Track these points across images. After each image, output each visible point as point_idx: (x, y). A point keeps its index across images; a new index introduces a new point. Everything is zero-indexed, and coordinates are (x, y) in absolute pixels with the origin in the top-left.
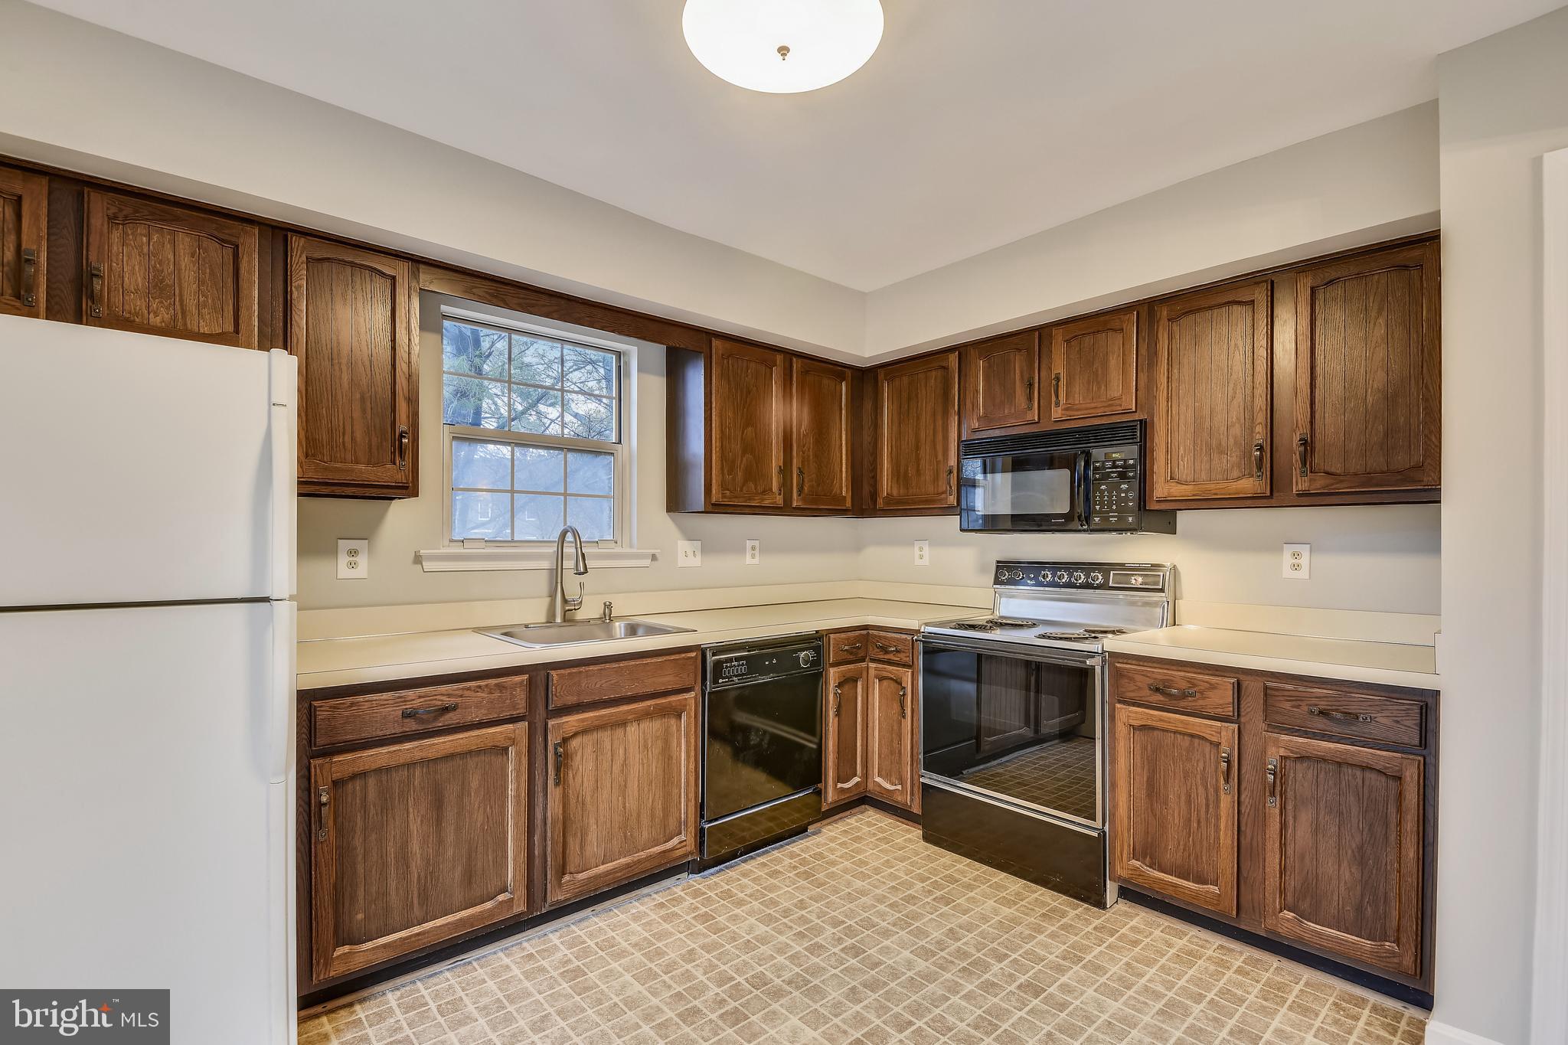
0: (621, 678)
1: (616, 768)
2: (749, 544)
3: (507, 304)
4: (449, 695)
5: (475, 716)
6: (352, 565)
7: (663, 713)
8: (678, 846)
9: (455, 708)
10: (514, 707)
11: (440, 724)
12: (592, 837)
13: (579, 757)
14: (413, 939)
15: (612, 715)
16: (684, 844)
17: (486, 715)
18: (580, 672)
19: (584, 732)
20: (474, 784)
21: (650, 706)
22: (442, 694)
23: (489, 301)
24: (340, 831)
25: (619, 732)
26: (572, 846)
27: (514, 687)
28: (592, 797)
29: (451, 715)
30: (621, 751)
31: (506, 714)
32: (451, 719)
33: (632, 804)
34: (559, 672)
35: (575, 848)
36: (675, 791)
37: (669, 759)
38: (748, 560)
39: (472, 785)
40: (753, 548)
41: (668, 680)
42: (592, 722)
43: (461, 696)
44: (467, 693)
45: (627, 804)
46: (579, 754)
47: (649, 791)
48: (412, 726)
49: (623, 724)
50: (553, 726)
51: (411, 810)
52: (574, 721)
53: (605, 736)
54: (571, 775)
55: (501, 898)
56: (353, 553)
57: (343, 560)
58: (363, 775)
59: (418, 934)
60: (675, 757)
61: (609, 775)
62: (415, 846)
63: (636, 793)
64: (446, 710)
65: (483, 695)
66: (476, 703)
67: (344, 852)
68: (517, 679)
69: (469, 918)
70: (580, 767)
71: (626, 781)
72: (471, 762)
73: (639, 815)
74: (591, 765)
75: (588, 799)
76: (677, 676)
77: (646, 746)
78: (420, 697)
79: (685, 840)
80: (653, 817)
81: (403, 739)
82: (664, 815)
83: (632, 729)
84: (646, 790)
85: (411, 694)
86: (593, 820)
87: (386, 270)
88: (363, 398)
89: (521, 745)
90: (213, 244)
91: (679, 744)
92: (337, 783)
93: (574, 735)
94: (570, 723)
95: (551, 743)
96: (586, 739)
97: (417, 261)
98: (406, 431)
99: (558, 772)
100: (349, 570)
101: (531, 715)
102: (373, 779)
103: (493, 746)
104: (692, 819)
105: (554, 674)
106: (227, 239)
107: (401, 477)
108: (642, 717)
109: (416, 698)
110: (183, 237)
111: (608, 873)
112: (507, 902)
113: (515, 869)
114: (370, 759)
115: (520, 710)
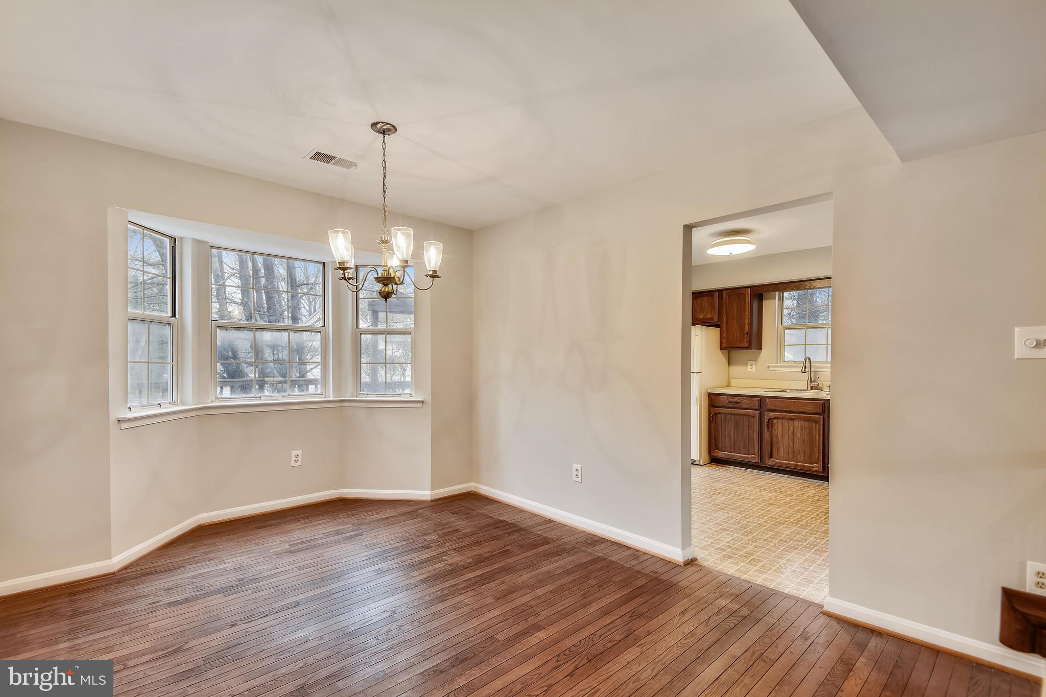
0: (790, 404)
1: (790, 433)
3: (778, 290)
5: (745, 406)
6: (751, 368)
7: (810, 420)
8: (815, 467)
9: (740, 403)
10: (755, 406)
12: (781, 450)
13: (776, 425)
15: (787, 415)
17: (748, 406)
18: (776, 400)
19: (778, 418)
20: (746, 424)
21: (801, 416)
22: (737, 399)
23: (773, 291)
24: (717, 425)
25: (791, 422)
26: (774, 451)
27: (755, 401)
30: (792, 428)
31: (753, 407)
32: (737, 406)
33: (797, 446)
34: (770, 399)
36: (815, 448)
41: (809, 408)
42: (779, 416)
43: (741, 400)
44: (743, 400)
45: (794, 446)
48: (730, 405)
49: (793, 420)
50: (766, 414)
51: (731, 425)
53: (786, 422)
54: (774, 430)
55: (753, 456)
56: (751, 365)
57: (749, 367)
58: (721, 413)
59: (732, 455)
60: (815, 437)
61: (787, 434)
62: (732, 434)
63: (798, 443)
64: (737, 403)
65: (747, 401)
66: (745, 403)
67: (717, 430)
68: (756, 399)
69: (744, 457)
70: (777, 428)
71: (793, 438)
72: (745, 417)
73: (799, 449)
74: (780, 429)
75: (780, 439)
76: (813, 407)
77: (802, 429)
79: (818, 466)
80: (805, 453)
81: (728, 408)
82: (810, 455)
83: (796, 423)
84: (802, 444)
85: (730, 398)
86: (781, 446)
87: (744, 292)
88: (739, 326)
89: (757, 416)
90: (710, 299)
91: (816, 432)
92: (715, 414)
93: (774, 418)
94: (772, 414)
95: (766, 418)
96: (779, 421)
97: (751, 287)
98: (747, 333)
99: (768, 427)
100: (751, 369)
101: (761, 410)
102: (723, 415)
103: (750, 415)
104: (821, 460)
105: (767, 399)
106: (712, 297)
107: (747, 345)
108: (799, 419)
109: (731, 399)
110: (706, 299)
111: (786, 463)
112: (754, 458)
113: (756, 450)
114: (722, 410)
115: (757, 407)
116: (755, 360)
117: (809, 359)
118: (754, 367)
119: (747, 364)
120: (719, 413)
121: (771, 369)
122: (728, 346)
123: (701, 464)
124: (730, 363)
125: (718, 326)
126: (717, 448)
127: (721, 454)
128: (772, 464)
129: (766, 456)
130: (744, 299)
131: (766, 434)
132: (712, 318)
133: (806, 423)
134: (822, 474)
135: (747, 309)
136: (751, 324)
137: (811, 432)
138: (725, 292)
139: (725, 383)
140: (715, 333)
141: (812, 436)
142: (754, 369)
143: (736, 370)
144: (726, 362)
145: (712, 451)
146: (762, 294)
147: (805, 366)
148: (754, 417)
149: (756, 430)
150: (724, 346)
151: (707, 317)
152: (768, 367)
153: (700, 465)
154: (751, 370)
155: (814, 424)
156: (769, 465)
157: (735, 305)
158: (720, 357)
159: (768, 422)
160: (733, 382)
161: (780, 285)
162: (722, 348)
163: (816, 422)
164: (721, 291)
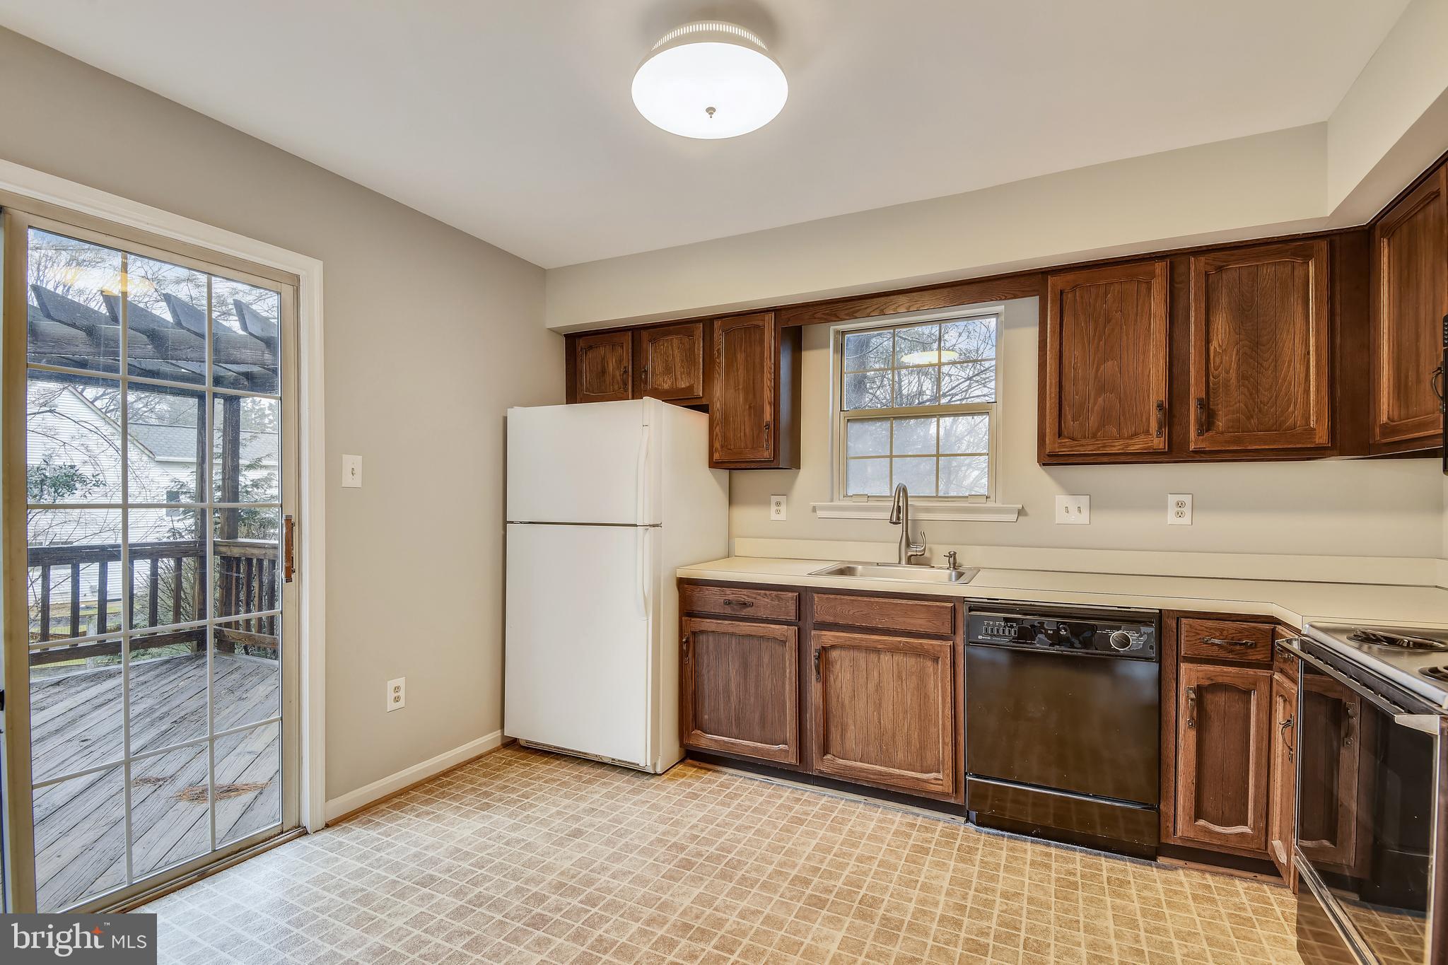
0: (872, 611)
1: (871, 686)
2: (1172, 500)
3: (838, 317)
4: (748, 596)
5: (763, 614)
6: (778, 512)
7: (919, 653)
8: (933, 781)
9: (752, 605)
10: (787, 613)
11: (743, 614)
12: (851, 734)
13: (838, 666)
14: (730, 745)
15: (864, 640)
16: (940, 782)
17: (771, 614)
18: (836, 599)
19: (842, 647)
20: (766, 659)
21: (900, 642)
22: (744, 595)
23: (826, 319)
24: (697, 664)
25: (873, 657)
26: (834, 736)
27: (787, 599)
28: (850, 702)
29: (749, 609)
30: (876, 674)
31: (782, 617)
33: (887, 722)
34: (820, 595)
35: (836, 737)
36: (933, 730)
37: (925, 697)
38: (1171, 518)
39: (764, 660)
40: (1180, 504)
41: (919, 622)
42: (846, 641)
43: (755, 598)
44: (759, 597)
45: (882, 722)
46: (839, 663)
47: (904, 719)
48: (728, 611)
49: (877, 651)
50: (814, 635)
51: (730, 664)
52: (830, 636)
53: (861, 657)
54: (832, 679)
55: (781, 746)
57: (773, 508)
58: (709, 633)
59: (732, 744)
60: (932, 698)
61: (864, 689)
62: (733, 687)
63: (891, 715)
64: (744, 605)
65: (767, 600)
66: (765, 605)
67: (697, 675)
68: (790, 594)
69: (762, 749)
70: (840, 674)
71: (880, 700)
72: (764, 645)
73: (894, 736)
74: (848, 676)
75: (847, 702)
76: (930, 621)
77: (900, 677)
78: (733, 594)
79: (942, 780)
80: (909, 743)
81: (725, 618)
82: (923, 748)
83: (886, 658)
84: (901, 715)
85: (728, 591)
86: (850, 722)
87: (761, 323)
88: (750, 407)
89: (792, 643)
90: (686, 340)
91: (936, 686)
92: (694, 633)
93: (833, 647)
94: (829, 637)
95: (813, 647)
96: (844, 653)
97: (777, 311)
98: (768, 425)
99: (818, 672)
100: (777, 515)
101: (800, 623)
102: (711, 638)
103: (774, 638)
104: (949, 763)
105: (816, 596)
106: (690, 335)
107: (767, 454)
108: (894, 650)
109: (730, 594)
110: (675, 340)
111: (862, 770)
112: (784, 752)
113: (790, 731)
114: (709, 625)
115: (792, 617)
116: (786, 492)
117: (905, 490)
118: (783, 508)
119: (768, 503)
120: (702, 632)
121: (820, 513)
122: (726, 459)
123: (659, 770)
124: (732, 499)
125: (703, 408)
126: (698, 725)
127: (708, 741)
128: (829, 771)
129: (814, 746)
130: (762, 341)
131: (814, 690)
132: (691, 388)
133: (911, 662)
134: (952, 801)
135: (769, 364)
136: (776, 404)
137: (921, 687)
138: (717, 324)
139: (721, 549)
140: (697, 423)
141: (926, 696)
142: (782, 516)
143: (747, 516)
144: (721, 496)
145: (685, 736)
146: (800, 328)
147: (899, 507)
148: (784, 643)
149: (790, 679)
150: (716, 456)
151: (679, 386)
152: (814, 509)
153: (656, 774)
154: (779, 517)
155: (929, 663)
156: (821, 772)
157: (741, 357)
158: (711, 484)
159: (818, 658)
160: (741, 546)
161: (840, 305)
162: (713, 464)
163: (936, 660)
164: (708, 323)
